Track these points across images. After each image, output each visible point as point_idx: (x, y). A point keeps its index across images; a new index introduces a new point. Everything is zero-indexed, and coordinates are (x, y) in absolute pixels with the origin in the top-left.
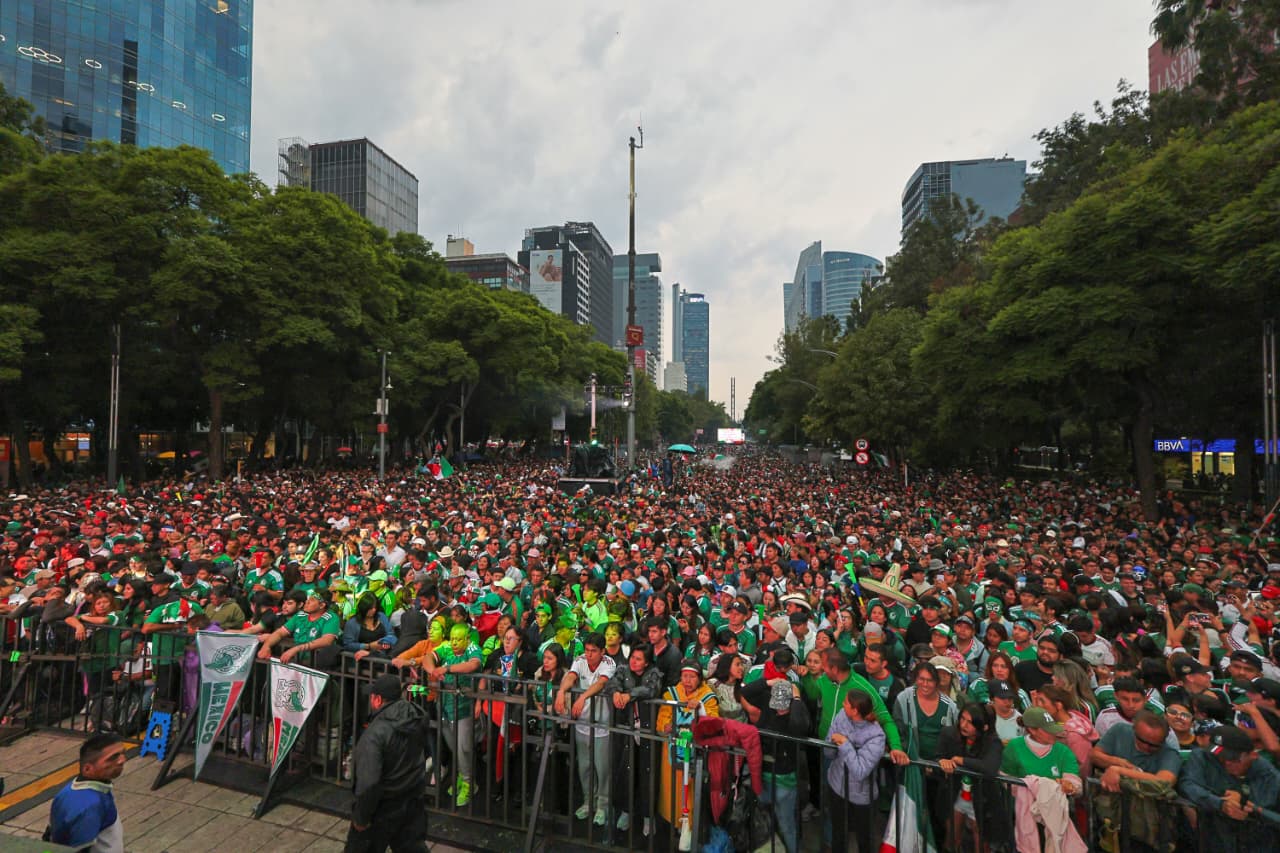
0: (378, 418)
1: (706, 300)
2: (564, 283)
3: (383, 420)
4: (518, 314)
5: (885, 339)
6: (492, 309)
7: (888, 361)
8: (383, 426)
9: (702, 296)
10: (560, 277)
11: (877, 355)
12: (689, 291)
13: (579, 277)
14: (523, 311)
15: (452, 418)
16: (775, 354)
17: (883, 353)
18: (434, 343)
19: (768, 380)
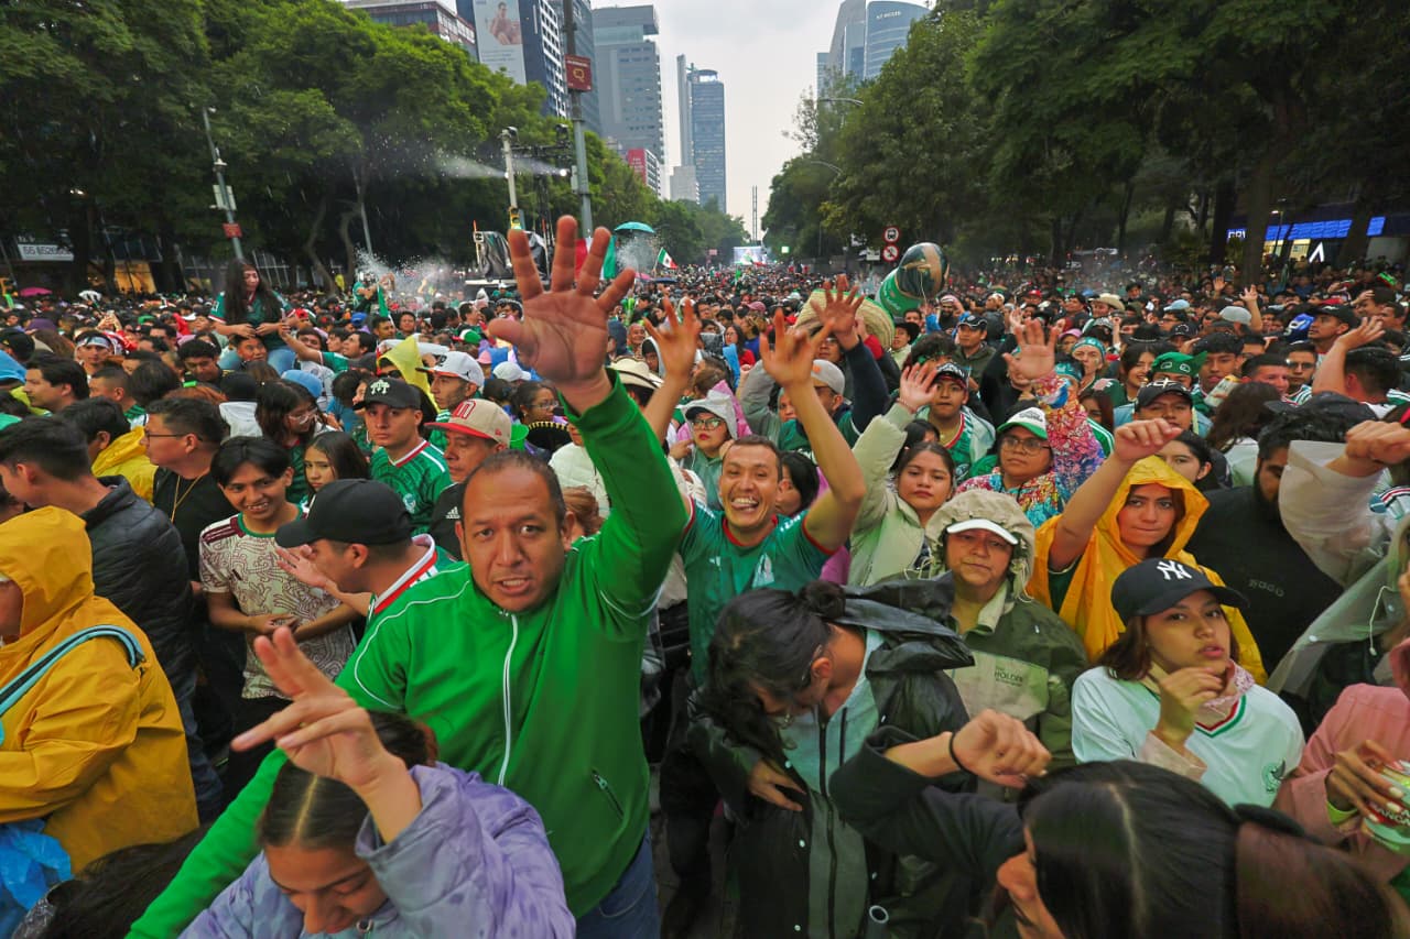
0: (221, 215)
1: (720, 79)
2: (526, 47)
3: (230, 217)
4: (406, 45)
5: (932, 59)
6: (362, 35)
7: (933, 91)
8: (232, 227)
9: (715, 73)
10: (519, 37)
11: (921, 85)
12: (699, 67)
13: (545, 38)
14: (417, 44)
15: (346, 219)
16: (794, 129)
17: (928, 81)
18: (279, 93)
19: (787, 173)
